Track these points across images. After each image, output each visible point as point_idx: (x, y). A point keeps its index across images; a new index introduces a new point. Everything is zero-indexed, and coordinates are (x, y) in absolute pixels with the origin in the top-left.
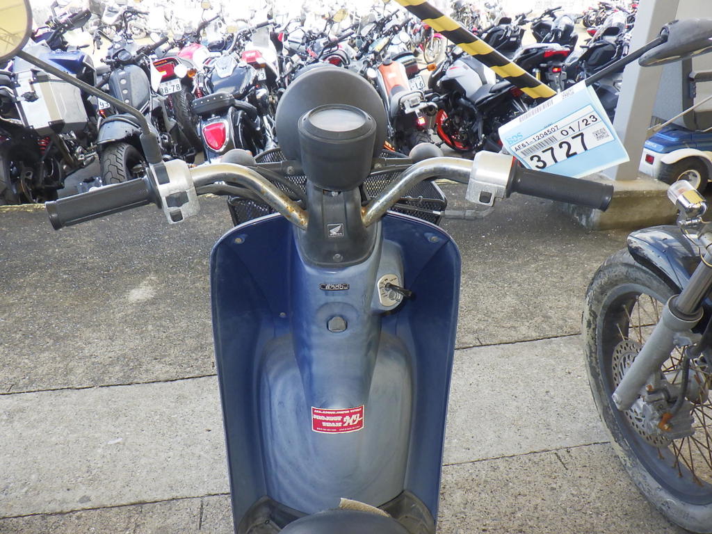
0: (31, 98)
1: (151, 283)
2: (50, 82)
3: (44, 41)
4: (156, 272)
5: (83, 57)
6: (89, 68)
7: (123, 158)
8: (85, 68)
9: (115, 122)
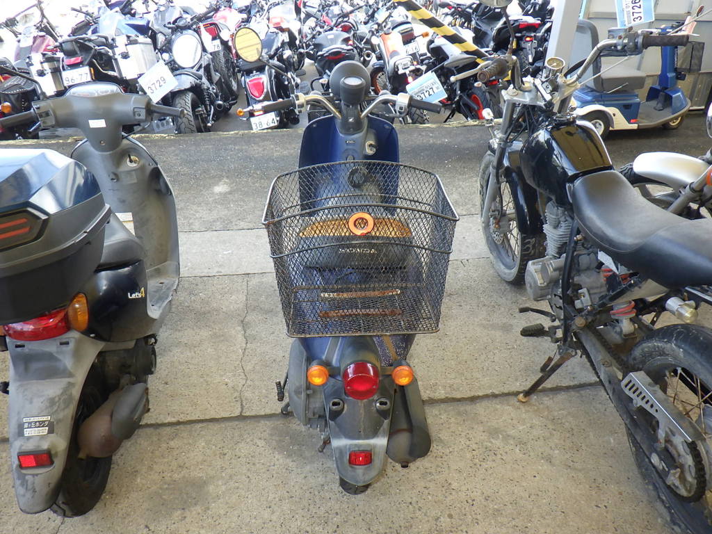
0: (125, 56)
1: (225, 183)
2: (138, 45)
3: (117, 9)
4: (227, 177)
5: (149, 22)
6: (153, 31)
7: (190, 102)
8: (150, 31)
9: (183, 75)
